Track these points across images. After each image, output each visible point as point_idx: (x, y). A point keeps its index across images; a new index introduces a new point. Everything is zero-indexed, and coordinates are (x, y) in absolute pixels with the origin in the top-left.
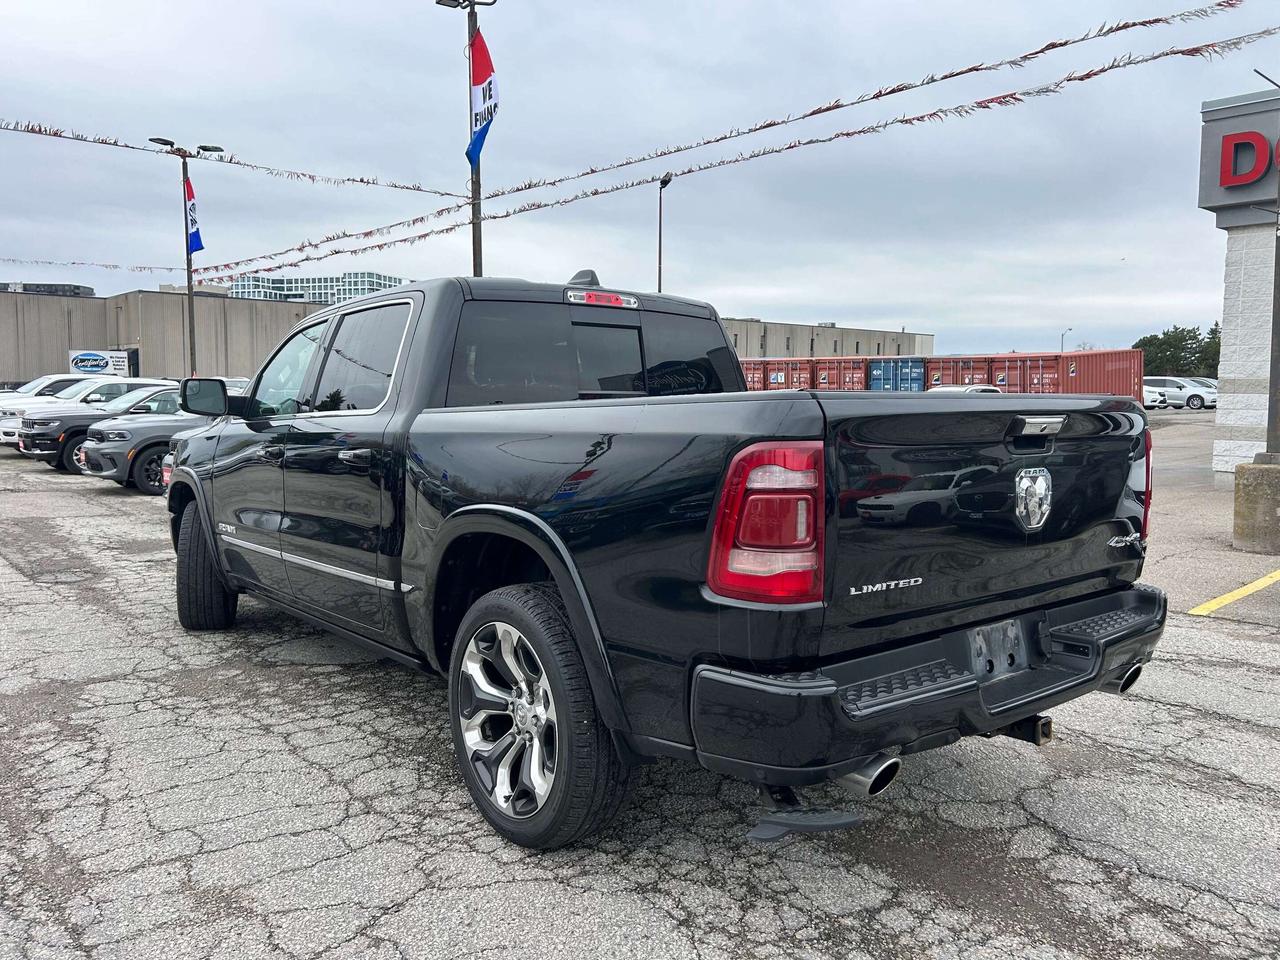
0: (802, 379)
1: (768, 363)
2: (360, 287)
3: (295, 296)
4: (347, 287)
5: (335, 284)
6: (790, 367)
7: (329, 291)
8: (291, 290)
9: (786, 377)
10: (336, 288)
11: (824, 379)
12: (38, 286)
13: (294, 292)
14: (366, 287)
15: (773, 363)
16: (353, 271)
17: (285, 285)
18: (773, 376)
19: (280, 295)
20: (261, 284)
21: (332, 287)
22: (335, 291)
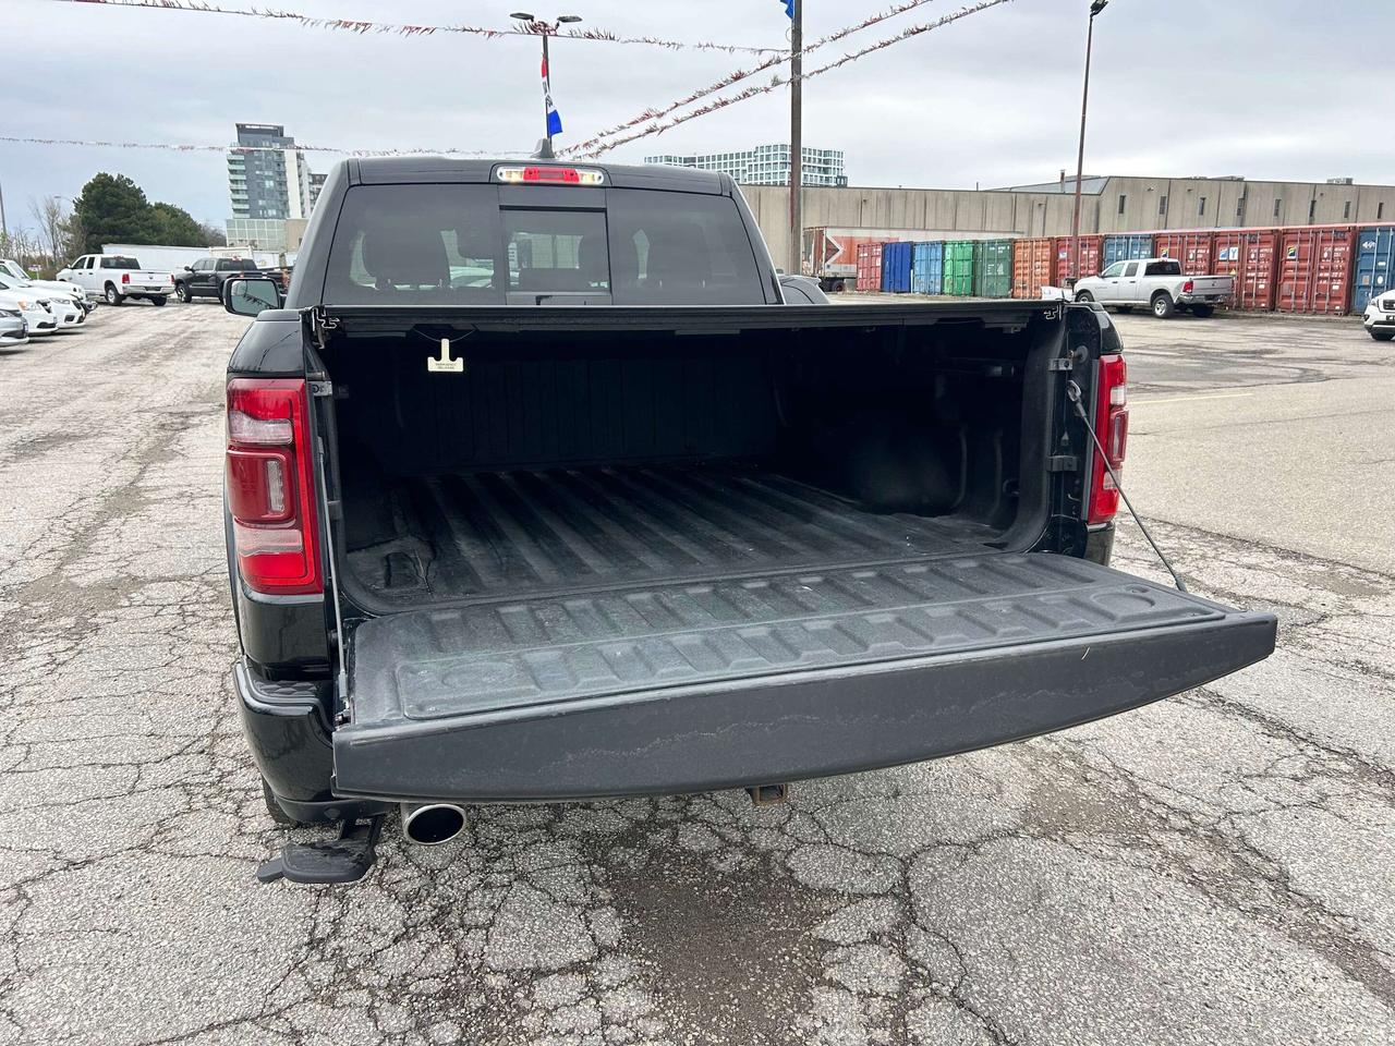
0: (1262, 256)
1: (1217, 235)
2: (772, 162)
4: (759, 163)
5: (746, 159)
6: (1247, 240)
7: (741, 168)
9: (1241, 253)
10: (747, 164)
11: (1292, 254)
14: (779, 161)
15: (1224, 235)
16: (765, 144)
17: (697, 163)
18: (1222, 251)
21: (744, 163)
22: (746, 168)
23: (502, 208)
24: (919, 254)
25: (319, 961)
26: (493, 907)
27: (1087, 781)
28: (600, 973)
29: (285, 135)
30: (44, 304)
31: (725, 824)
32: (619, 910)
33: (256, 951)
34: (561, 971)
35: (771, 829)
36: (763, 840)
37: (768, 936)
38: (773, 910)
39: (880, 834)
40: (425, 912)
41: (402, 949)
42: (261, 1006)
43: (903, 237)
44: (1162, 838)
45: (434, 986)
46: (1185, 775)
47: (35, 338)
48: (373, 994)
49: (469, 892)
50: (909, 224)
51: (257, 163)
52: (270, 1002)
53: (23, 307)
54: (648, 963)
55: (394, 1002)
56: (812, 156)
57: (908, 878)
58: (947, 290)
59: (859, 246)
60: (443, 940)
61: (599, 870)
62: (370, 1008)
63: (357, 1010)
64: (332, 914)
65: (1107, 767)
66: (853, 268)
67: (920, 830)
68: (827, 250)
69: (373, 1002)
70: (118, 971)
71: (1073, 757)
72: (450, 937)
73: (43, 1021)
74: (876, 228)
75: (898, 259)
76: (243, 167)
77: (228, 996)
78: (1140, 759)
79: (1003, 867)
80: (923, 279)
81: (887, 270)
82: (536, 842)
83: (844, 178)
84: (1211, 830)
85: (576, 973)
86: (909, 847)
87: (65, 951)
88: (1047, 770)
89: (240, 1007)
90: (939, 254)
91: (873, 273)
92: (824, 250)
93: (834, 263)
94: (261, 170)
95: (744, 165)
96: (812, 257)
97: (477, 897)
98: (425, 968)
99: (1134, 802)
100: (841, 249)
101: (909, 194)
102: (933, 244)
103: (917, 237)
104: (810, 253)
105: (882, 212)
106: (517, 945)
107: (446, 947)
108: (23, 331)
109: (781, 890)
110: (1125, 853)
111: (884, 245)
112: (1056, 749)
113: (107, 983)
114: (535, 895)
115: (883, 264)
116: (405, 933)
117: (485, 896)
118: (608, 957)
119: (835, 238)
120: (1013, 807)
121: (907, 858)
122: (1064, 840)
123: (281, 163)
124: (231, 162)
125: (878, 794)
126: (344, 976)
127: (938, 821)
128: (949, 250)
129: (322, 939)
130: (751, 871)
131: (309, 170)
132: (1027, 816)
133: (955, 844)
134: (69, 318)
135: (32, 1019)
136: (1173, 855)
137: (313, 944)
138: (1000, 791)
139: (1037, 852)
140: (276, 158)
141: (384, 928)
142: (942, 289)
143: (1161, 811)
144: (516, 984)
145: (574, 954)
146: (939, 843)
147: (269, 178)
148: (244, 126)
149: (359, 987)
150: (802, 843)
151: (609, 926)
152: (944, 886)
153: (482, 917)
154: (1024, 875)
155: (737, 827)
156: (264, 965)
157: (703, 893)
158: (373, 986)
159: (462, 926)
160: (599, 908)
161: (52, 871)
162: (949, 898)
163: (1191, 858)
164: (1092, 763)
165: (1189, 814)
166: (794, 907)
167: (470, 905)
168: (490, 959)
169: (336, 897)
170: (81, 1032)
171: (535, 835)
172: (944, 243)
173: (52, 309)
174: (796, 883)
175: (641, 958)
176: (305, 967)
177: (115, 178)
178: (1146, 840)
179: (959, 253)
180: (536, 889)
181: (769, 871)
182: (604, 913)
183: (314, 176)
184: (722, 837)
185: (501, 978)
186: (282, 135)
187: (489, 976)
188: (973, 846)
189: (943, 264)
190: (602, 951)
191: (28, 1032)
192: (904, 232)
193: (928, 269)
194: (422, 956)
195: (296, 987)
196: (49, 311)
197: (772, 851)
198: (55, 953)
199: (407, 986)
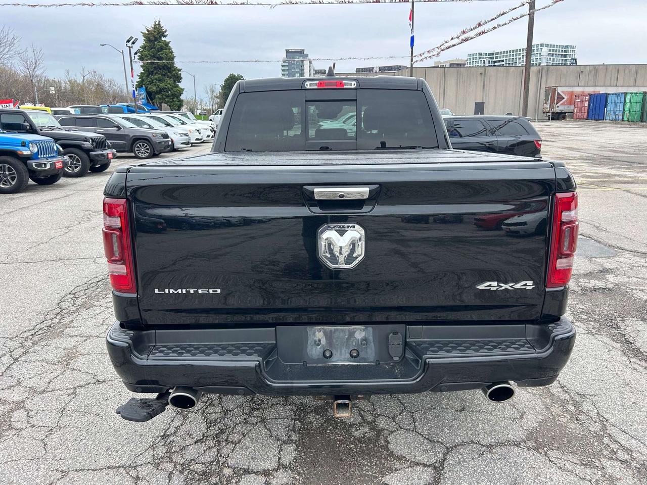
3: (499, 61)
7: (518, 57)
8: (498, 58)
10: (521, 55)
12: (385, 67)
13: (499, 59)
17: (495, 56)
19: (492, 61)
20: (482, 56)
21: (520, 54)
22: (521, 56)
23: (306, 101)
24: (610, 99)
25: (163, 445)
26: (243, 434)
27: (577, 420)
28: (274, 478)
29: (305, 53)
30: (198, 131)
31: (368, 411)
32: (298, 447)
33: (141, 435)
34: (257, 473)
35: (389, 418)
36: (382, 423)
37: (360, 476)
38: (369, 462)
39: (443, 431)
40: (214, 431)
41: (196, 447)
42: (131, 462)
43: (602, 90)
44: (607, 463)
45: (201, 468)
46: (641, 427)
47: (193, 145)
48: (175, 466)
49: (237, 424)
50: (608, 83)
51: (293, 66)
52: (135, 460)
53: (190, 132)
54: (298, 477)
55: (181, 472)
56: (558, 49)
57: (446, 459)
58: (626, 119)
59: (576, 96)
60: (215, 446)
61: (298, 424)
62: (171, 473)
63: (166, 473)
64: (177, 424)
65: (594, 414)
66: (572, 107)
67: (465, 432)
68: (558, 98)
69: (173, 471)
70: (90, 434)
71: (576, 404)
72: (219, 445)
73: (54, 450)
74: (587, 86)
75: (598, 102)
76: (287, 68)
77: (122, 454)
78: (616, 412)
79: (501, 463)
80: (612, 113)
81: (591, 108)
82: (278, 404)
83: (575, 59)
84: (642, 464)
85: (263, 475)
86: (454, 441)
87: (76, 420)
88: (556, 409)
89: (124, 461)
90: (622, 100)
91: (583, 110)
92: (556, 98)
93: (562, 104)
94: (294, 69)
95: (520, 55)
96: (549, 102)
97: (239, 427)
98: (201, 459)
99: (599, 438)
100: (566, 98)
101: (608, 68)
102: (619, 94)
103: (610, 90)
104: (548, 100)
105: (592, 77)
106: (244, 455)
107: (215, 450)
108: (189, 142)
109: (379, 452)
110: (579, 469)
111: (590, 95)
112: (567, 397)
113: (84, 438)
114: (264, 431)
115: (589, 105)
116: (201, 439)
117: (242, 427)
118: (281, 470)
119: (563, 92)
120: (525, 428)
121: (451, 447)
122: (546, 454)
123: (302, 66)
124: (283, 66)
125: (452, 408)
126: (168, 455)
127: (477, 429)
128: (628, 97)
129: (169, 435)
130: (369, 439)
131: (314, 68)
132: (530, 436)
133: (481, 444)
134: (208, 136)
135: (51, 449)
136: (609, 476)
137: (164, 437)
138: (522, 417)
139: (525, 459)
140: (301, 63)
141: (194, 435)
142: (623, 118)
143: (614, 447)
144: (235, 475)
145: (267, 466)
146: (472, 442)
147: (297, 72)
148: (289, 50)
149: (171, 462)
150: (401, 428)
151: (289, 454)
152: (463, 468)
153: (236, 437)
154: (511, 470)
155: (373, 413)
156: (141, 443)
157: (340, 446)
158: (177, 463)
159: (226, 440)
160: (289, 444)
161: (90, 383)
162: (462, 475)
163: (620, 479)
164: (585, 410)
165: (632, 451)
166: (381, 463)
167: (235, 431)
168: (230, 460)
169: (183, 416)
170: (64, 458)
171: (278, 400)
172: (626, 94)
173: (202, 133)
174: (388, 450)
175: (295, 474)
176: (156, 447)
177: (236, 76)
178: (597, 463)
179: (634, 99)
180: (266, 428)
181: (377, 441)
182: (290, 447)
183: (316, 71)
184: (363, 417)
185: (230, 470)
186: (304, 53)
187: (225, 468)
188: (490, 447)
189: (624, 105)
190: (281, 466)
191: (47, 454)
192: (604, 88)
193: (615, 107)
194: (203, 452)
195: (148, 457)
196: (200, 133)
197: (384, 430)
198: (73, 421)
199: (190, 466)
